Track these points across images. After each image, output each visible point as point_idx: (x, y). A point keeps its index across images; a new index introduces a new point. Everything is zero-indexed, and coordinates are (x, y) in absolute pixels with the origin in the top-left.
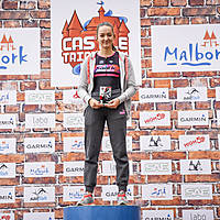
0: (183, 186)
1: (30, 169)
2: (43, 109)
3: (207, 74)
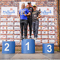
2: (18, 22)
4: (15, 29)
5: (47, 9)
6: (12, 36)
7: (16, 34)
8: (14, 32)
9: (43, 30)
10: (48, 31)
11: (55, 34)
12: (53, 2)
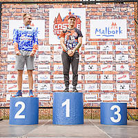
2: (46, 53)
4: (39, 70)
5: (113, 24)
7: (42, 82)
8: (36, 75)
10: (114, 74)
11: (129, 82)
12: (125, 9)
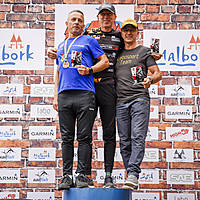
0: (169, 172)
1: (34, 154)
2: (47, 101)
3: (192, 74)
5: (192, 41)
6: (18, 172)
7: (37, 164)
8: (25, 150)
9: (170, 145)
10: (196, 149)
